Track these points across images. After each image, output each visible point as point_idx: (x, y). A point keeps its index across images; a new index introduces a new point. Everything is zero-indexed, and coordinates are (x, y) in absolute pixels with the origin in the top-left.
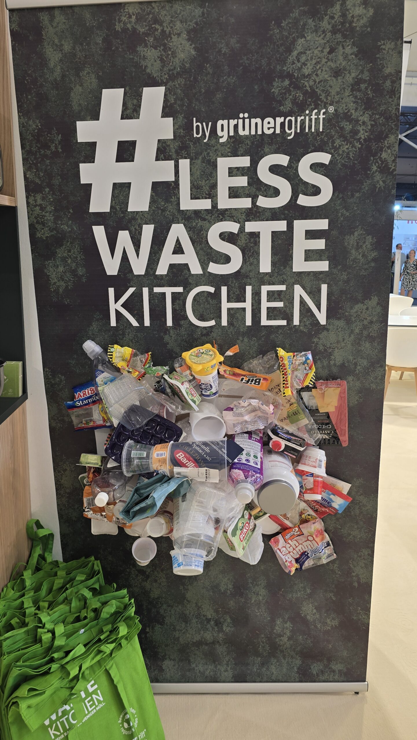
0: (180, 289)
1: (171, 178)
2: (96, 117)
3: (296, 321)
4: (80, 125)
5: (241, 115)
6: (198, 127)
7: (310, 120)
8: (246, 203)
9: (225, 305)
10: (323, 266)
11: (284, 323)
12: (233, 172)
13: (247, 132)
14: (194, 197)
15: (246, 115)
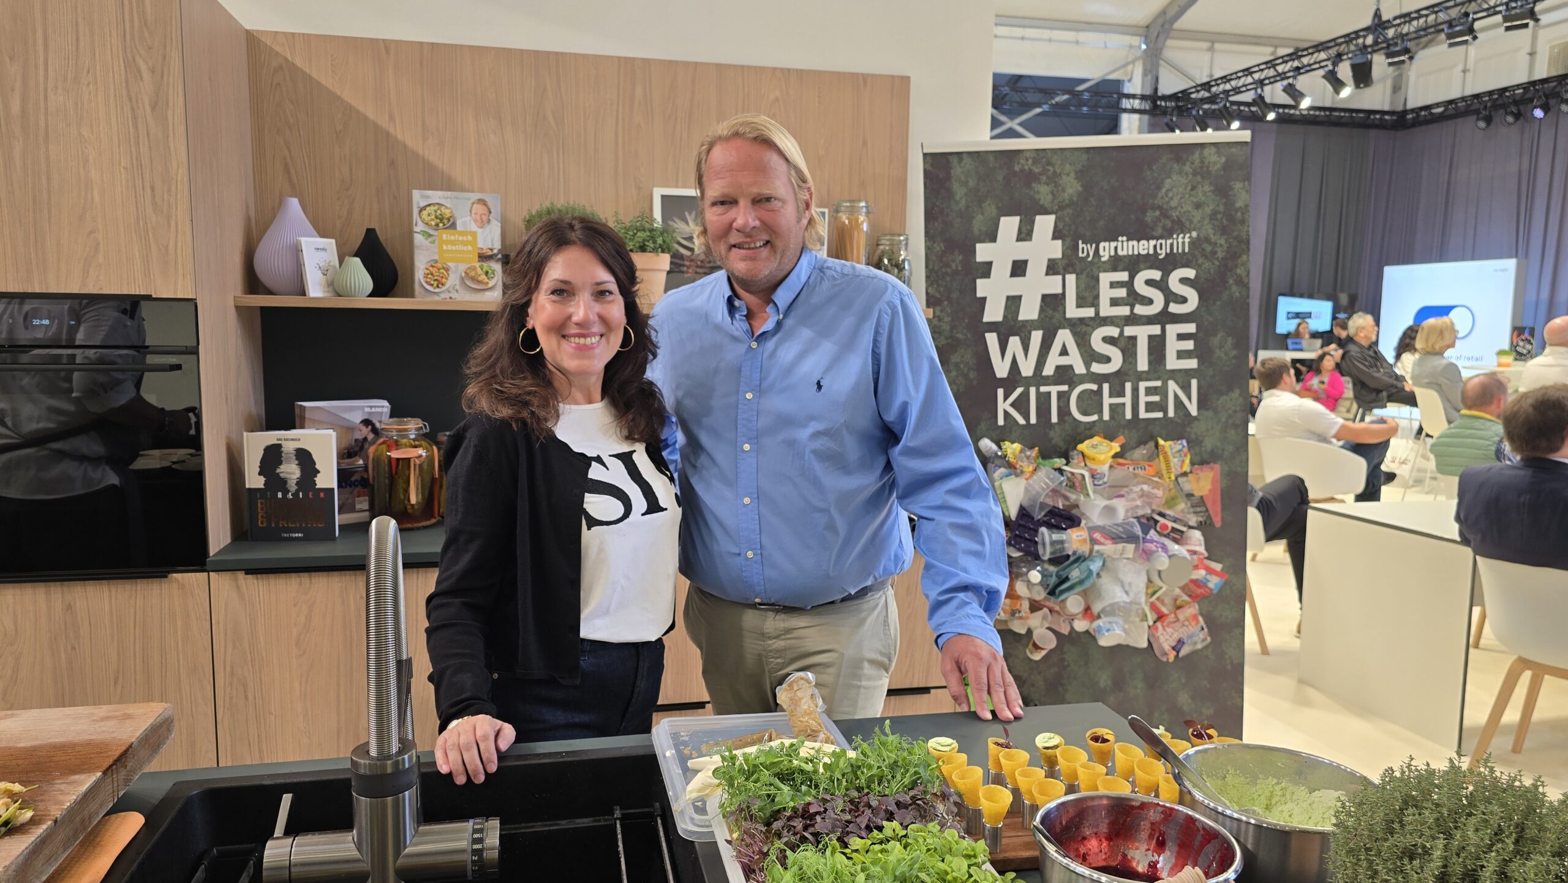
0: (1065, 388)
1: (1059, 291)
2: (993, 239)
3: (1171, 413)
4: (979, 247)
5: (1120, 239)
6: (1083, 248)
7: (1178, 243)
8: (1125, 311)
9: (1107, 401)
10: (1192, 364)
11: (1160, 415)
12: (1113, 285)
13: (1125, 253)
14: (1079, 306)
15: (1125, 238)
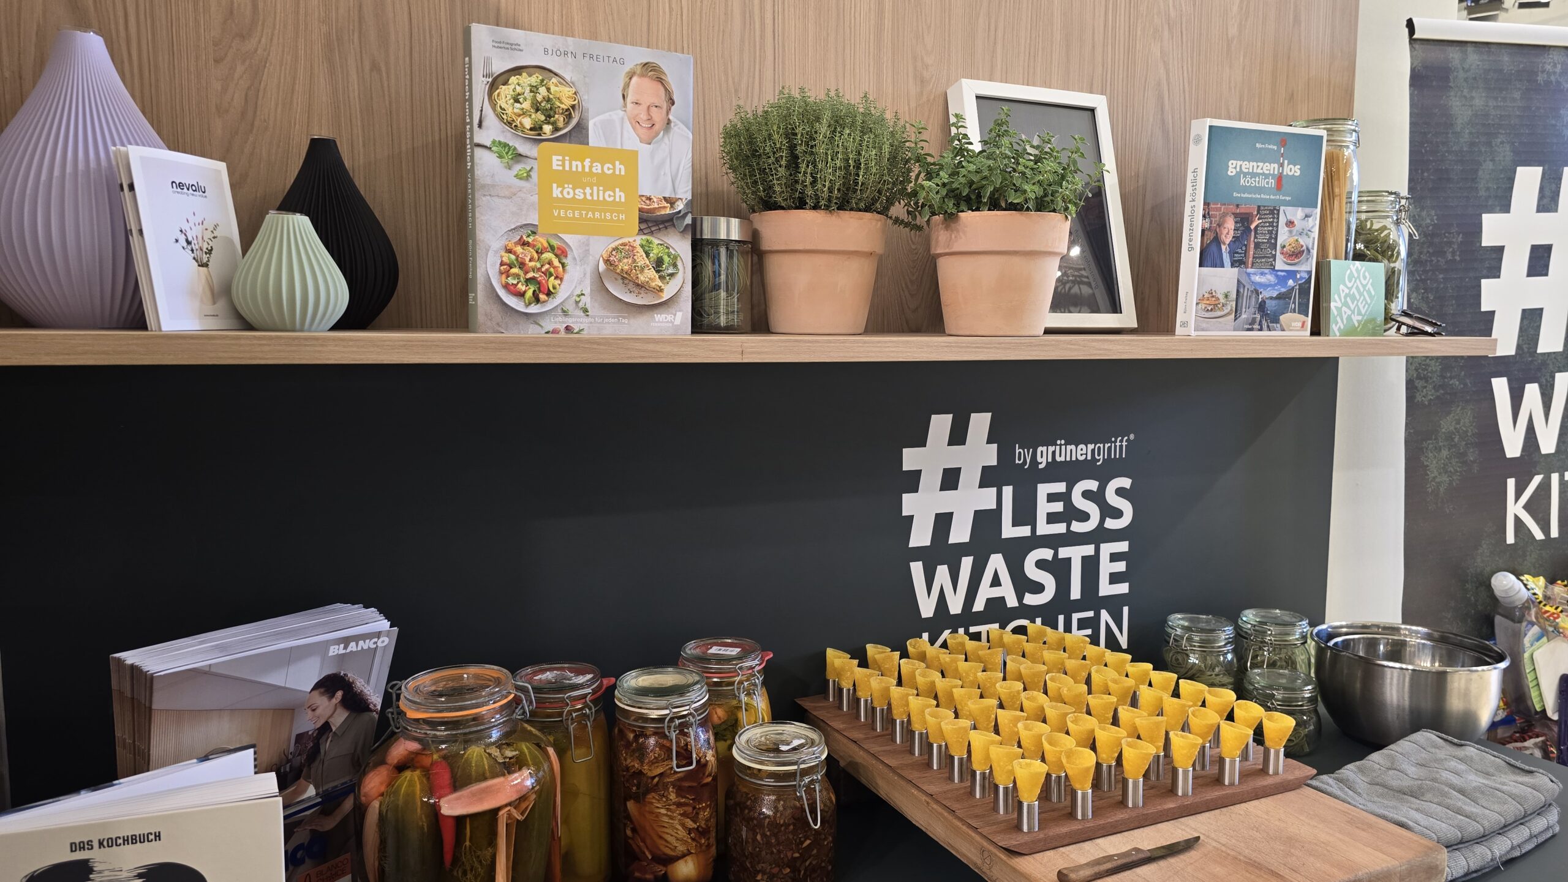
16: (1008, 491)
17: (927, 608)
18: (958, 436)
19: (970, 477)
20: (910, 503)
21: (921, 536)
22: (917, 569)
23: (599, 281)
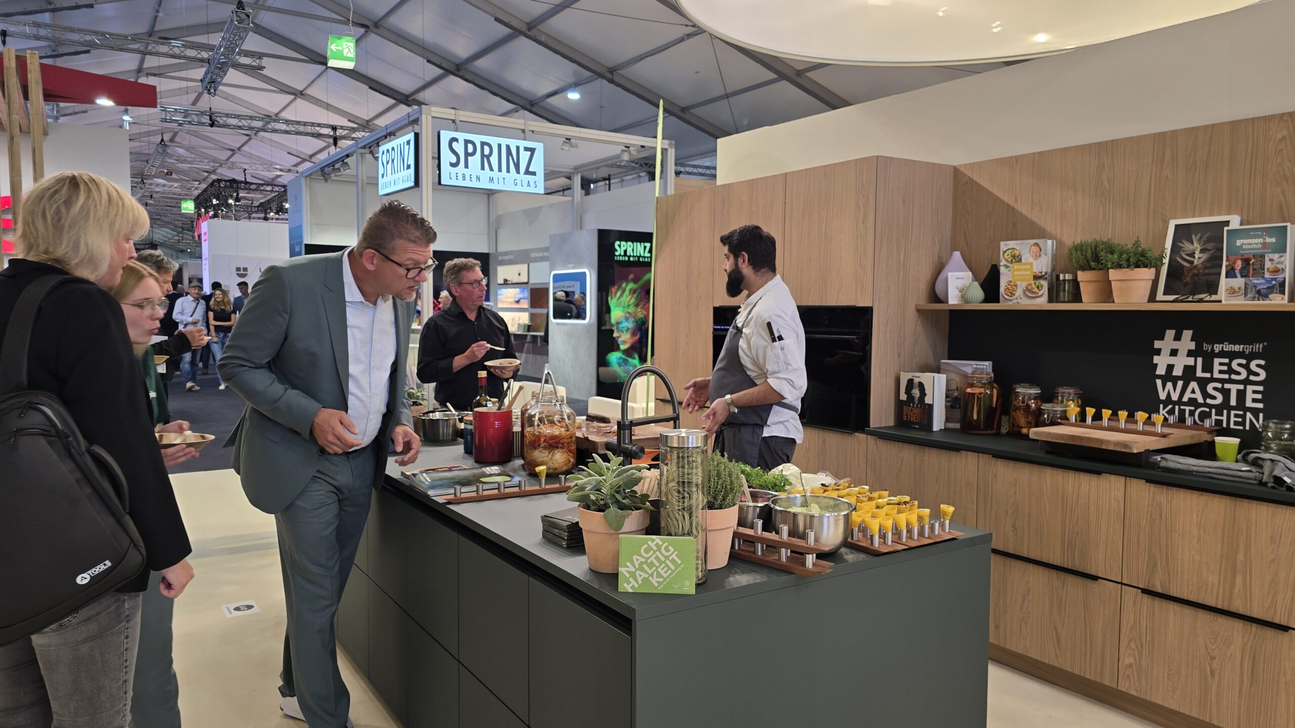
16: (1200, 360)
17: (1163, 396)
18: (1178, 338)
19: (1183, 352)
20: (1156, 359)
21: (1161, 371)
22: (1159, 382)
23: (1024, 291)
